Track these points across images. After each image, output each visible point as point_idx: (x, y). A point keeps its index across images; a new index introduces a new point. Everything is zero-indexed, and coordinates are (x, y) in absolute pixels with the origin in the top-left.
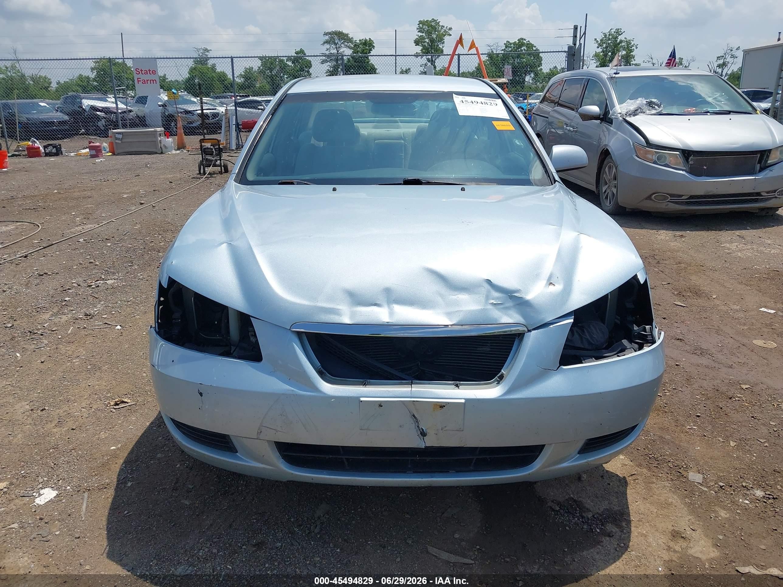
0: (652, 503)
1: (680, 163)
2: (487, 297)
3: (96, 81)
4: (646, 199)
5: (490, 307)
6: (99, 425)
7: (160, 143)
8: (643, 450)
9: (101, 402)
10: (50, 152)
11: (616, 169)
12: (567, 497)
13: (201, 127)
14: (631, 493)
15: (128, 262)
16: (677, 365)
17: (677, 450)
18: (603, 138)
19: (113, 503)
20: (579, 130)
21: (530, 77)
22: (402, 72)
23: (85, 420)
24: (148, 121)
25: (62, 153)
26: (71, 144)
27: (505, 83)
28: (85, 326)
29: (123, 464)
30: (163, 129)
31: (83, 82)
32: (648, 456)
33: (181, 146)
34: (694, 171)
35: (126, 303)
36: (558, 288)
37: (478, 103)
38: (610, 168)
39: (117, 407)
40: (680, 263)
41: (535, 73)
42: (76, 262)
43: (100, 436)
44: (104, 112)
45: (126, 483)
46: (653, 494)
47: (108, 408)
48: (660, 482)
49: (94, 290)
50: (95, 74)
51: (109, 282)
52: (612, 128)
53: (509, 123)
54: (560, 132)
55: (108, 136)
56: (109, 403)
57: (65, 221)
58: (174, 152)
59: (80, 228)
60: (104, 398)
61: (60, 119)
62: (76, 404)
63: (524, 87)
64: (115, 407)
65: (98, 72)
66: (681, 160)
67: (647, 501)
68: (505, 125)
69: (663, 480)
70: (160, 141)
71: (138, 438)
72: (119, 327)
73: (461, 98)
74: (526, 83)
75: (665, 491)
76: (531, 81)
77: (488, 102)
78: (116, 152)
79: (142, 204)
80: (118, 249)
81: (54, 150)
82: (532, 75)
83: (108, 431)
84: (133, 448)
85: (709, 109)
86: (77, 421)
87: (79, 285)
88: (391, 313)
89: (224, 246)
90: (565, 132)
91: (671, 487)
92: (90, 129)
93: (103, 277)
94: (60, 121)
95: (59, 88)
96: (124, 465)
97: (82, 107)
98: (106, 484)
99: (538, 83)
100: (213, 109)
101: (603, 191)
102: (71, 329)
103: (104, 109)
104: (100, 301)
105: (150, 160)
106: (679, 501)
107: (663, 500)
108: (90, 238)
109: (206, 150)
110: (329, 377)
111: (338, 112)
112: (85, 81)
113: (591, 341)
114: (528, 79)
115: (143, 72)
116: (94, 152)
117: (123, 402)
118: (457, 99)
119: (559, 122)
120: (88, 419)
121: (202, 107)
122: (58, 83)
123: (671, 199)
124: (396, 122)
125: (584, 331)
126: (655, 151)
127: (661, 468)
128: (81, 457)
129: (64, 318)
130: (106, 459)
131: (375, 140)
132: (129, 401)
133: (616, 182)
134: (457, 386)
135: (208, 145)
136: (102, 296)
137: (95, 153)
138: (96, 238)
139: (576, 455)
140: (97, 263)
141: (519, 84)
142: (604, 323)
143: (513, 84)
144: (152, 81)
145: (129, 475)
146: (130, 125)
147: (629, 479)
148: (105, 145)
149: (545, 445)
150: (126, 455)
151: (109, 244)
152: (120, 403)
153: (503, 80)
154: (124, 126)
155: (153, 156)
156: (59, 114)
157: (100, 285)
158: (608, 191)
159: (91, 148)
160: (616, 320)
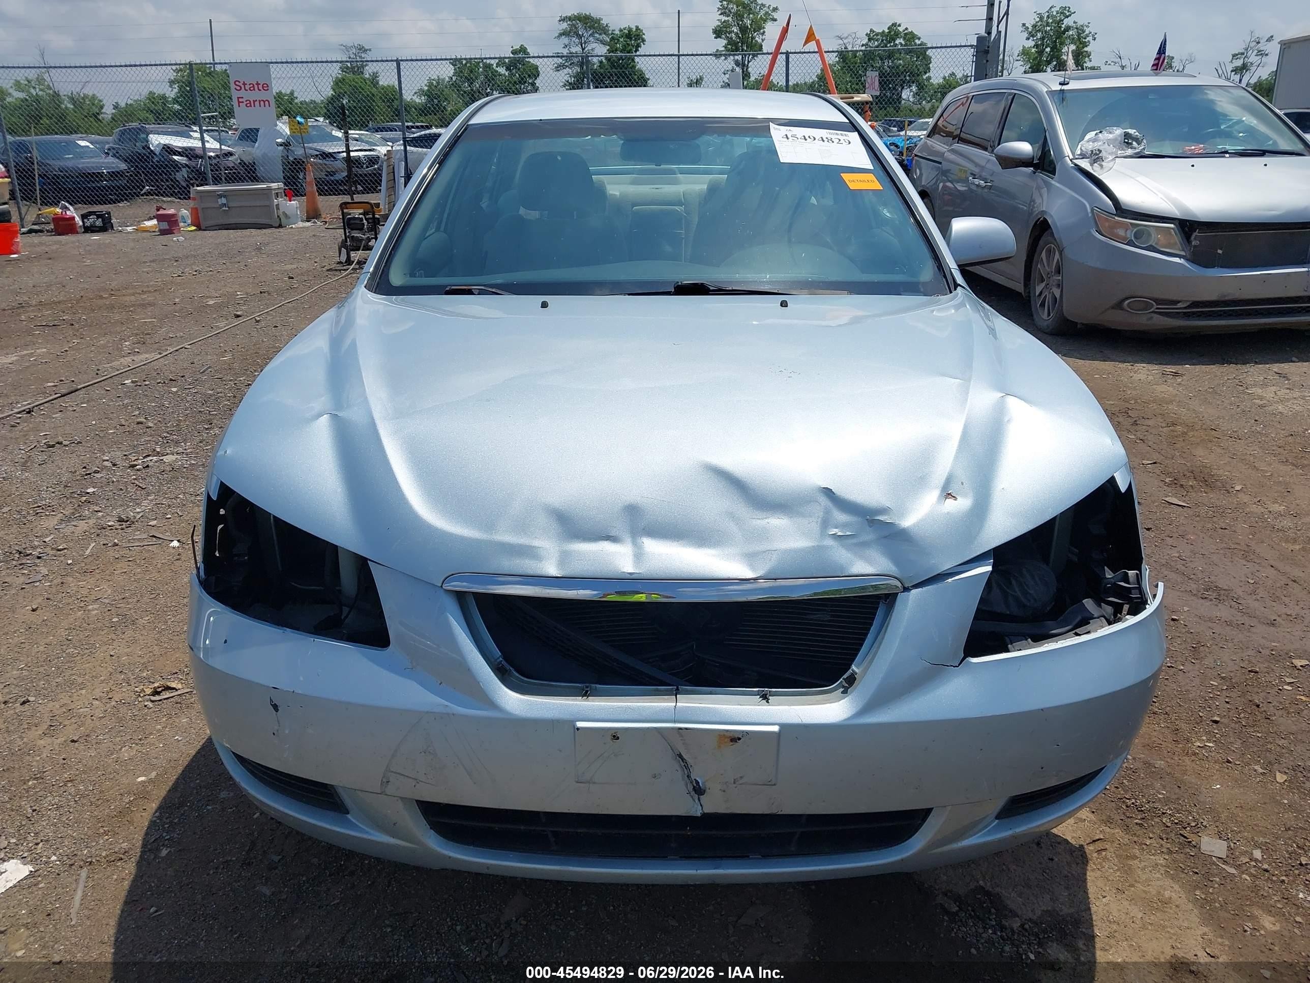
0: (1133, 899)
1: (1176, 244)
2: (825, 523)
3: (177, 102)
4: (1113, 308)
5: (830, 542)
6: (121, 733)
7: (278, 209)
8: (1114, 789)
9: (129, 688)
10: (91, 226)
11: (1061, 254)
12: (972, 886)
13: (347, 181)
14: (1093, 878)
15: (203, 421)
16: (1173, 620)
17: (1177, 790)
18: (1038, 201)
19: (131, 892)
20: (996, 184)
21: (911, 91)
22: (690, 85)
23: (98, 724)
24: (261, 171)
25: (112, 227)
26: (130, 212)
27: (867, 103)
28: (116, 541)
29: (156, 812)
30: (281, 185)
31: (155, 105)
32: (1124, 802)
33: (313, 214)
34: (1201, 258)
35: (193, 498)
36: (962, 504)
37: (815, 139)
38: (1049, 252)
39: (157, 698)
40: (1174, 424)
41: (919, 84)
42: (114, 423)
43: (121, 755)
44: (187, 156)
45: (158, 850)
46: (1136, 881)
47: (140, 699)
48: (1148, 856)
49: (139, 473)
50: (176, 90)
51: (168, 459)
52: (1053, 182)
53: (871, 176)
54: (961, 187)
55: (189, 198)
56: (143, 690)
57: (104, 347)
58: (301, 224)
59: (129, 359)
60: (135, 681)
61: (114, 168)
62: (84, 692)
63: (899, 108)
64: (153, 698)
65: (180, 88)
66: (1177, 238)
67: (1124, 896)
68: (864, 181)
69: (1153, 851)
70: (277, 205)
71: (189, 759)
72: (175, 544)
73: (784, 130)
74: (903, 102)
75: (1158, 875)
76: (911, 100)
77: (833, 137)
78: (204, 224)
79: (238, 316)
80: (189, 398)
81: (99, 223)
82: (914, 88)
83: (137, 744)
84: (178, 779)
85: (1228, 147)
86: (83, 724)
87: (114, 465)
88: (639, 556)
89: (325, 419)
90: (970, 189)
91: (1168, 867)
92: (163, 186)
93: (158, 450)
94: (113, 172)
95: (115, 116)
96: (157, 814)
97: (149, 148)
98: (122, 851)
99: (924, 102)
100: (370, 150)
101: (1037, 294)
102: (91, 547)
103: (186, 150)
104: (148, 494)
105: (259, 238)
106: (1183, 896)
107: (1154, 893)
108: (144, 378)
109: (352, 222)
110: (517, 678)
111: (559, 158)
112: (158, 103)
113: (1023, 599)
114: (907, 94)
115: (247, 87)
116: (165, 226)
117: (168, 688)
118: (777, 133)
119: (961, 170)
120: (103, 721)
121: (347, 146)
122: (116, 107)
123: (1157, 308)
124: (672, 172)
125: (1011, 583)
126: (1131, 224)
127: (1149, 827)
128: (83, 796)
129: (82, 525)
130: (127, 801)
131: (634, 205)
132: (180, 686)
133: (1060, 278)
134: (765, 697)
135: (356, 213)
136: (152, 485)
137: (168, 228)
138: (155, 379)
139: (992, 821)
140: (150, 424)
141: (891, 103)
142: (1048, 564)
143: (881, 104)
144: (262, 103)
145: (165, 834)
146: (226, 179)
147: (1089, 849)
148: (185, 212)
149: (932, 809)
150: (163, 793)
151: (174, 390)
152: (163, 690)
153: (863, 97)
154: (217, 181)
155: (264, 231)
156: (110, 159)
157: (151, 464)
158: (1046, 293)
159: (160, 218)
160: (1070, 555)
